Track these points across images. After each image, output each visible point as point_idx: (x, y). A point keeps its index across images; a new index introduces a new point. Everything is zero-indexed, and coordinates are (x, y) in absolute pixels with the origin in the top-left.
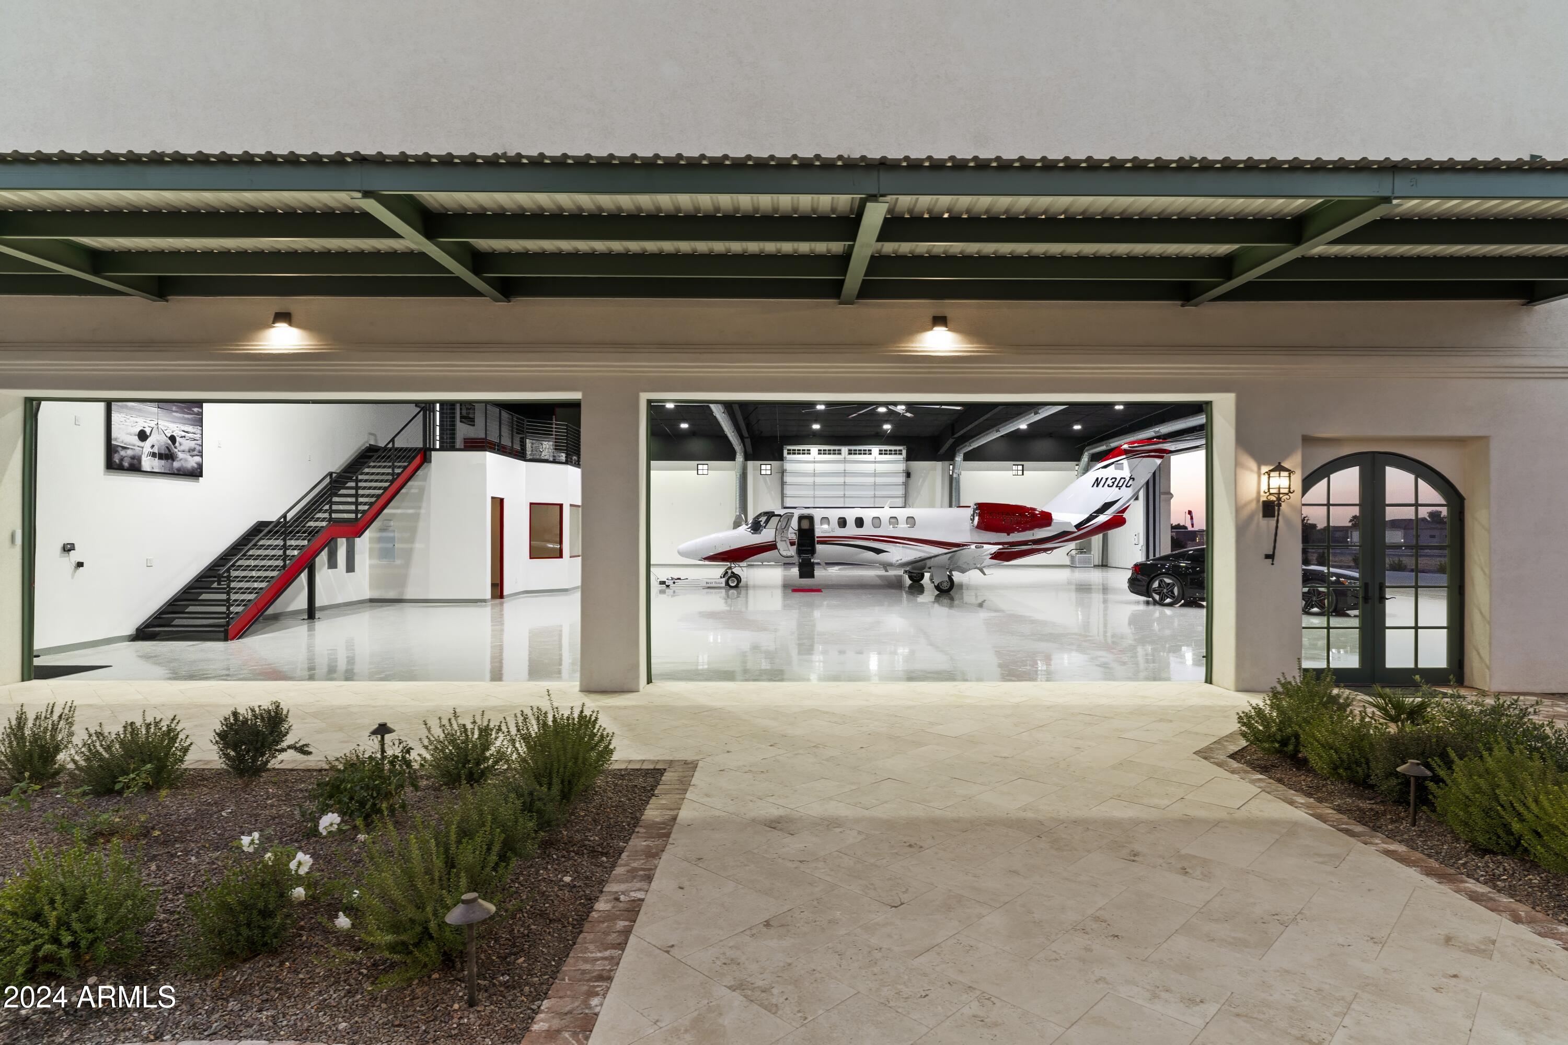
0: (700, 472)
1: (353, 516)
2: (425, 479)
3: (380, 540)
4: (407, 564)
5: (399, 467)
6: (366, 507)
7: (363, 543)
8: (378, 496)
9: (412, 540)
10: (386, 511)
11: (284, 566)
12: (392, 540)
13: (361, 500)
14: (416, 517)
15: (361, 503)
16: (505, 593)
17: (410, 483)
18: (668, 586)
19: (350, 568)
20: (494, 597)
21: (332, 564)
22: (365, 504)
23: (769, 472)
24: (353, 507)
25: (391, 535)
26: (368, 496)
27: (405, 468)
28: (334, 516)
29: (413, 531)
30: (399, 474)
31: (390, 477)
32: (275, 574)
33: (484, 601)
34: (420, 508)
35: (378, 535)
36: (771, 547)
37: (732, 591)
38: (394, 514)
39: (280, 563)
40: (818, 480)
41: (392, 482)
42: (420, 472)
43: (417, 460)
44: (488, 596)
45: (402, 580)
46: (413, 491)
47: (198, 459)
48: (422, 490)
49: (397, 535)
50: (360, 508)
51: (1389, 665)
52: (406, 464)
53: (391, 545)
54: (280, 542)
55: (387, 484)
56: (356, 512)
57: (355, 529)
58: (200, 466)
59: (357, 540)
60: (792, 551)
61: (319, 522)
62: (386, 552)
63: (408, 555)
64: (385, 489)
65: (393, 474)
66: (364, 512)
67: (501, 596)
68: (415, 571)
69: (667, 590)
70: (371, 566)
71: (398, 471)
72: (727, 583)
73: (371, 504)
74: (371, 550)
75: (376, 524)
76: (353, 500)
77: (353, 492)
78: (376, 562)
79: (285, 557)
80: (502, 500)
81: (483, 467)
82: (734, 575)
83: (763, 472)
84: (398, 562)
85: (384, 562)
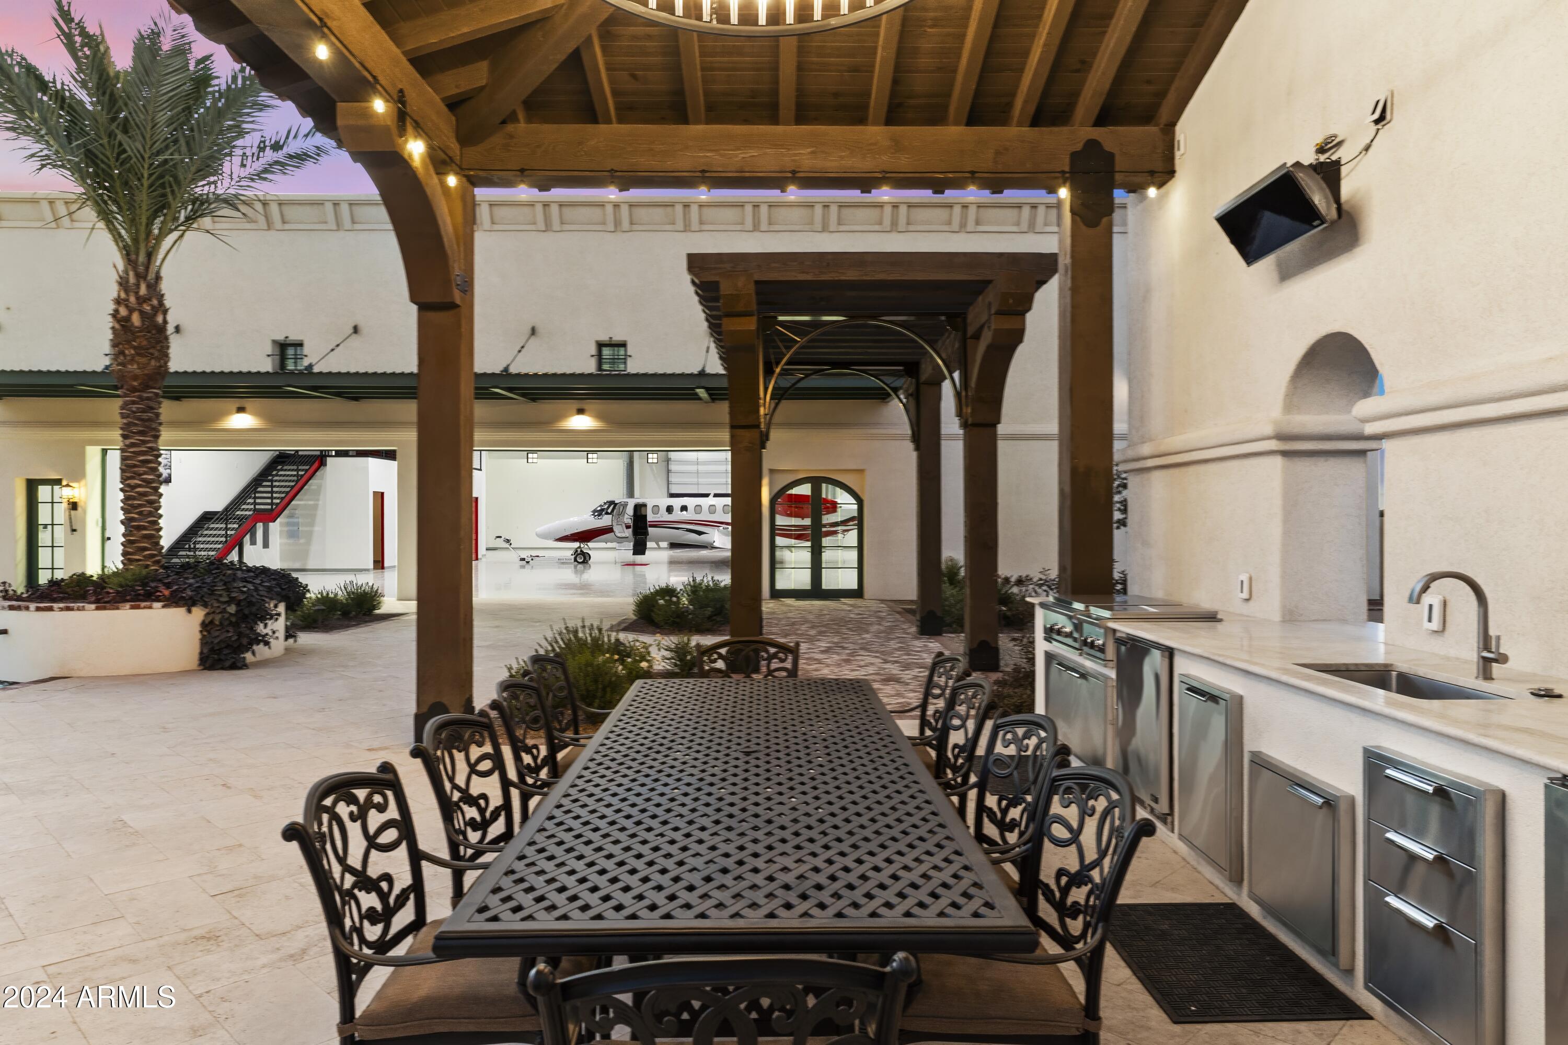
0: (590, 461)
1: (269, 507)
2: (322, 478)
3: (288, 524)
4: (309, 543)
5: (303, 470)
6: (278, 501)
7: (274, 527)
8: (287, 493)
9: (312, 524)
10: (293, 503)
11: (226, 541)
12: (297, 524)
13: (275, 495)
14: (315, 507)
15: (276, 498)
16: (386, 565)
17: (311, 482)
18: (528, 562)
19: (266, 545)
20: (375, 568)
21: (253, 542)
22: (278, 498)
23: (655, 461)
24: (269, 501)
25: (295, 520)
26: (280, 492)
27: (306, 471)
28: (257, 507)
29: (313, 517)
30: (302, 476)
31: (295, 478)
32: (220, 546)
33: (367, 570)
34: (318, 500)
35: (286, 520)
36: (608, 530)
37: (580, 566)
38: (298, 505)
39: (223, 539)
40: (701, 468)
41: (297, 482)
42: (318, 473)
43: (316, 465)
44: (371, 566)
45: (305, 554)
46: (313, 487)
47: (168, 471)
48: (320, 487)
49: (300, 520)
50: (275, 501)
51: (824, 587)
52: (307, 467)
53: (296, 528)
54: (223, 526)
55: (293, 484)
56: (272, 504)
57: (269, 516)
58: (170, 475)
59: (271, 524)
60: (628, 533)
61: (246, 510)
62: (292, 534)
63: (309, 535)
64: (292, 487)
65: (297, 475)
66: (277, 504)
67: (383, 568)
68: (314, 547)
69: (527, 566)
70: (281, 544)
71: (301, 473)
72: (575, 560)
73: (282, 499)
74: (281, 532)
75: (286, 512)
76: (269, 495)
77: (269, 489)
78: (285, 541)
79: (226, 536)
80: (382, 494)
81: (366, 470)
82: (583, 553)
83: (650, 461)
84: (302, 541)
85: (291, 541)
